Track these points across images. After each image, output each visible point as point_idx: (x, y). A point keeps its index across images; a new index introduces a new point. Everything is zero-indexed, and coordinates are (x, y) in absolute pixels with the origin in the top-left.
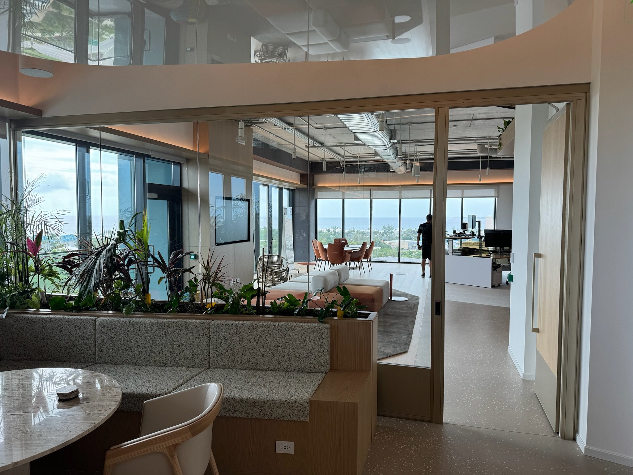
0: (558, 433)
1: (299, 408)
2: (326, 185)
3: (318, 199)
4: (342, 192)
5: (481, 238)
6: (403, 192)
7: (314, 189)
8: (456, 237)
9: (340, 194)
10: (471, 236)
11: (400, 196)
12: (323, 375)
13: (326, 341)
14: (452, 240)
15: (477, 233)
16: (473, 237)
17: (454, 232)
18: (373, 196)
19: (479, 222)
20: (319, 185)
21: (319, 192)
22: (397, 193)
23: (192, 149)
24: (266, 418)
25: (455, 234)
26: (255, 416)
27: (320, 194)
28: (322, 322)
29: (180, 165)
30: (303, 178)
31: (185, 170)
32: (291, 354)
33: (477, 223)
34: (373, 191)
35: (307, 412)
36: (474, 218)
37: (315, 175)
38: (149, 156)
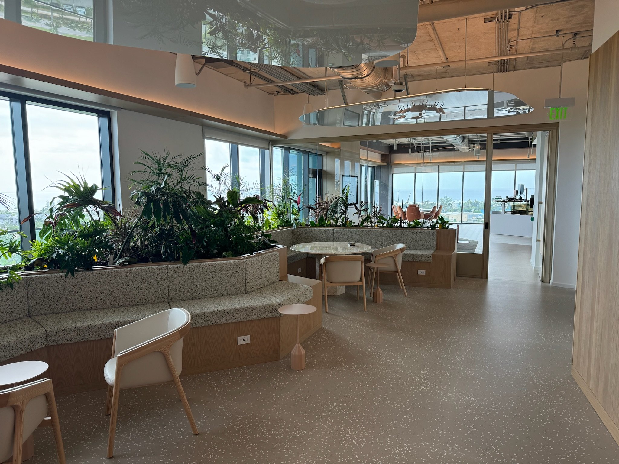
0: (542, 281)
1: (428, 257)
2: (402, 163)
3: (394, 173)
4: (414, 168)
5: (528, 201)
6: (466, 166)
7: (391, 166)
8: (507, 201)
9: (413, 169)
10: (519, 200)
11: (464, 169)
12: (434, 251)
13: (435, 237)
14: (504, 203)
15: (524, 198)
16: (521, 201)
17: (507, 197)
18: (440, 170)
19: (527, 189)
20: (396, 163)
21: (395, 168)
22: (461, 167)
23: (330, 146)
24: (414, 261)
25: (507, 199)
26: (410, 260)
27: (396, 169)
28: (433, 230)
29: (322, 156)
30: (383, 157)
31: (325, 159)
32: (419, 243)
33: (525, 191)
34: (441, 167)
35: (431, 258)
36: (522, 186)
37: (392, 155)
38: (311, 152)
